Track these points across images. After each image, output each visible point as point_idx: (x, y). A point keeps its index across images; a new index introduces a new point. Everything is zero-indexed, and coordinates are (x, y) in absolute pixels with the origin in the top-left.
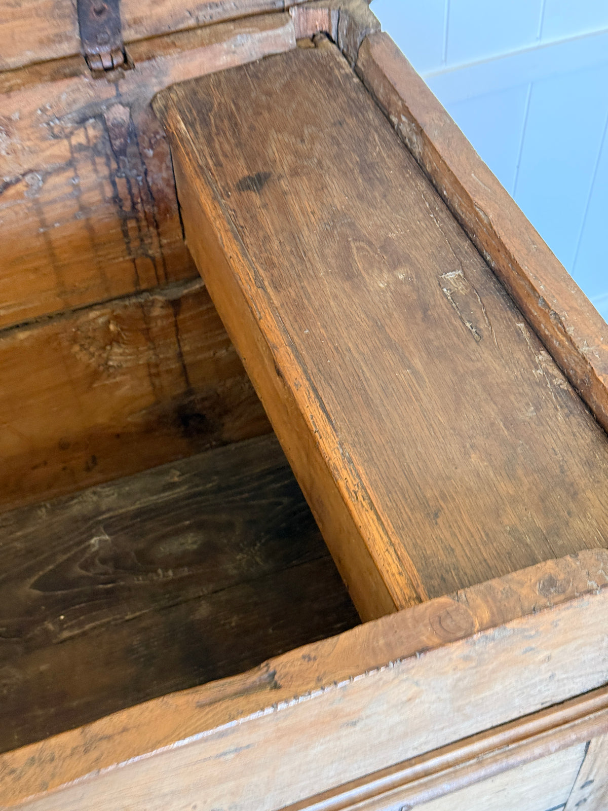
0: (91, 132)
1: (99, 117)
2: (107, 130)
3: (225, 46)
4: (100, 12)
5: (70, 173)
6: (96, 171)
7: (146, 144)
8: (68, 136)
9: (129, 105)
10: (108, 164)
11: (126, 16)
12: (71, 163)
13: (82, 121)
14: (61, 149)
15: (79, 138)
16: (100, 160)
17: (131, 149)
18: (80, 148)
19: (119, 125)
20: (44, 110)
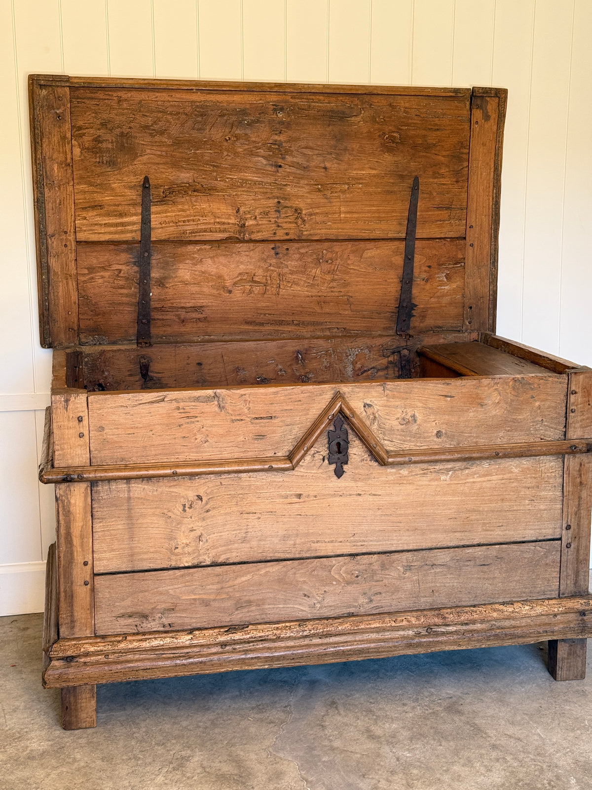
0: (395, 357)
1: (399, 352)
2: (401, 357)
3: (443, 336)
4: (404, 321)
5: (386, 372)
6: (394, 373)
7: (412, 367)
8: (388, 357)
9: (409, 350)
10: (398, 371)
11: (412, 325)
12: (387, 368)
13: (393, 353)
14: (384, 361)
15: (391, 359)
16: (397, 369)
17: (407, 367)
18: (390, 363)
19: (405, 356)
20: (382, 346)
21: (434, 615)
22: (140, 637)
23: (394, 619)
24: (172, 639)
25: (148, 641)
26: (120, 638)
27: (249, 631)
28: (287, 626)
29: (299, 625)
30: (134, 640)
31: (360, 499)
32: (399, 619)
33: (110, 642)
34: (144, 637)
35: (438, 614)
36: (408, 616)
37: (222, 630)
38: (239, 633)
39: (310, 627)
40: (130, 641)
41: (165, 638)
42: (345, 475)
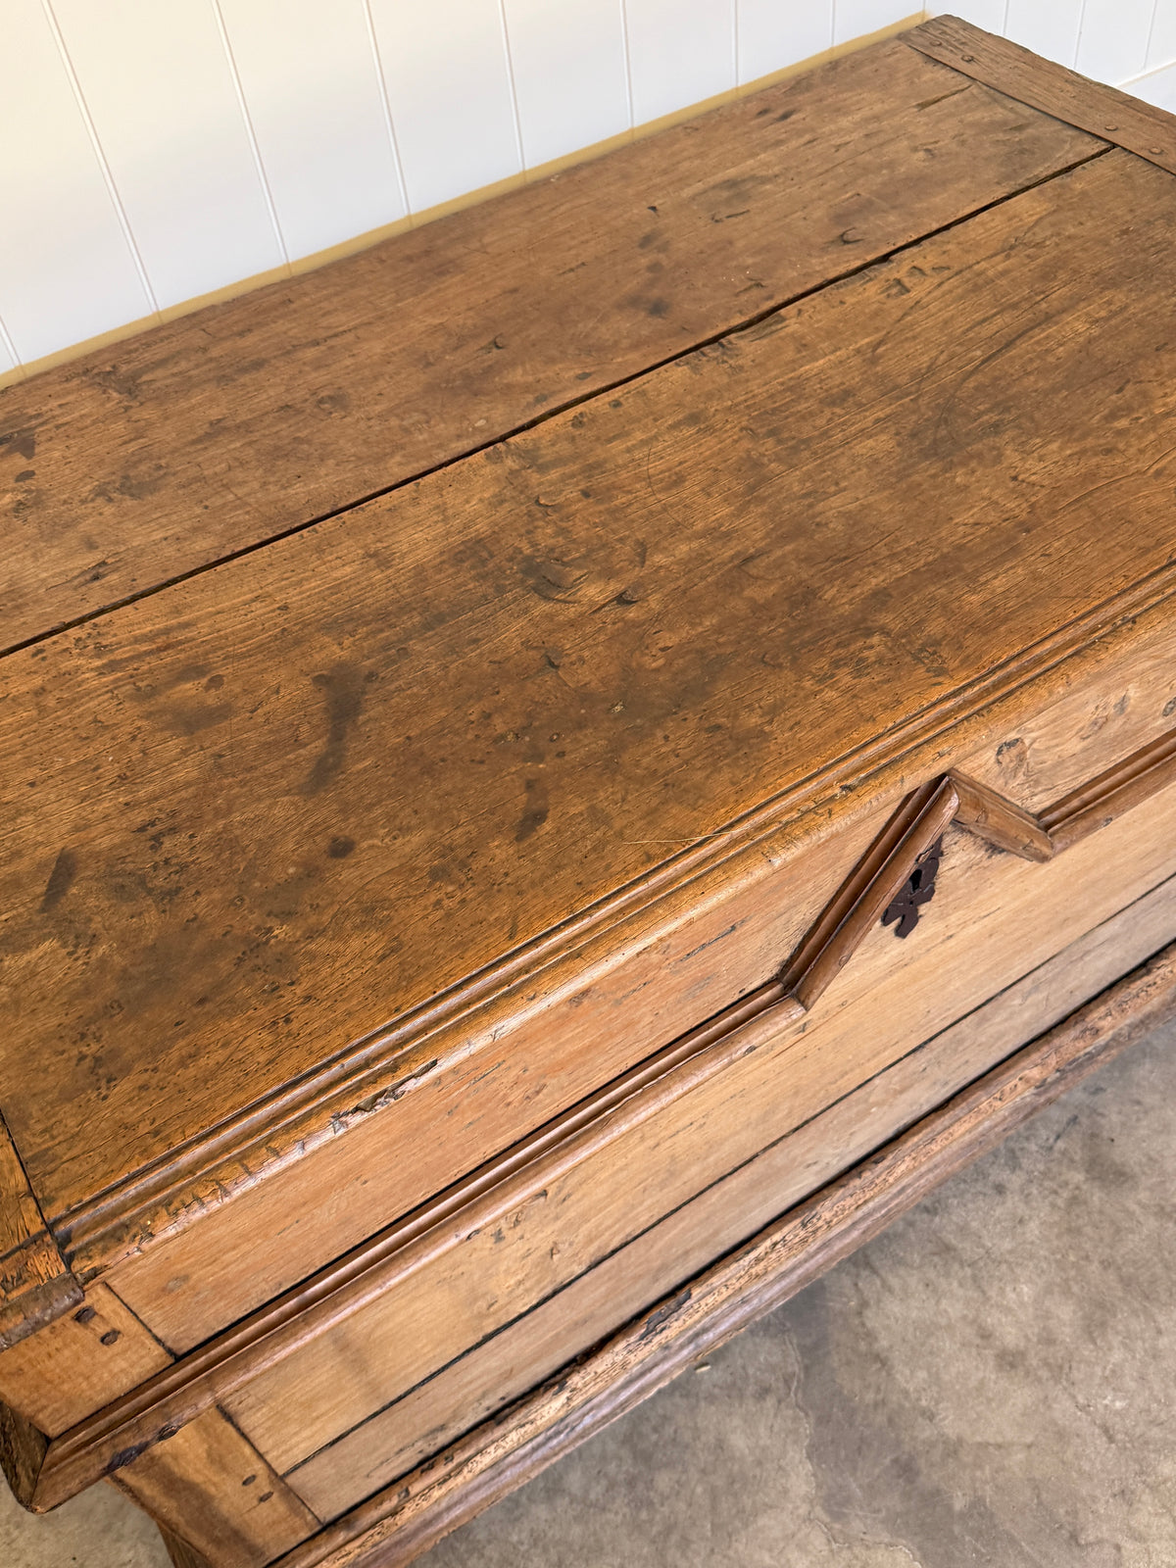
21: (1076, 1038)
22: (441, 1471)
23: (998, 1095)
24: (522, 1430)
25: (466, 1470)
26: (395, 1501)
27: (696, 1306)
28: (775, 1244)
29: (804, 1225)
30: (430, 1488)
31: (952, 942)
32: (1007, 1088)
33: (373, 1526)
34: (451, 1466)
35: (1084, 1031)
36: (1024, 1069)
37: (633, 1339)
38: (676, 1324)
39: (827, 1215)
40: (422, 1494)
41: (504, 1436)
42: (921, 921)
